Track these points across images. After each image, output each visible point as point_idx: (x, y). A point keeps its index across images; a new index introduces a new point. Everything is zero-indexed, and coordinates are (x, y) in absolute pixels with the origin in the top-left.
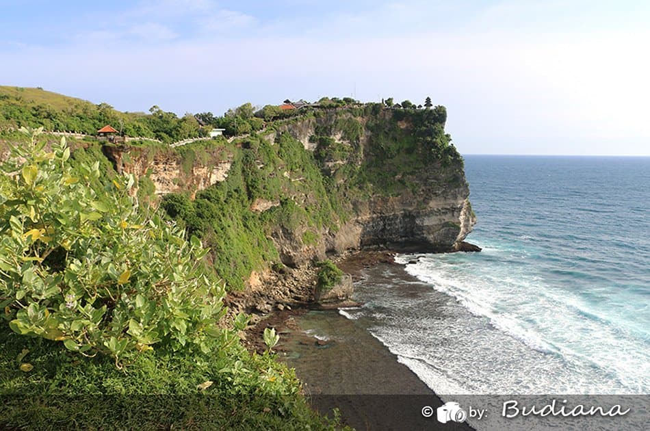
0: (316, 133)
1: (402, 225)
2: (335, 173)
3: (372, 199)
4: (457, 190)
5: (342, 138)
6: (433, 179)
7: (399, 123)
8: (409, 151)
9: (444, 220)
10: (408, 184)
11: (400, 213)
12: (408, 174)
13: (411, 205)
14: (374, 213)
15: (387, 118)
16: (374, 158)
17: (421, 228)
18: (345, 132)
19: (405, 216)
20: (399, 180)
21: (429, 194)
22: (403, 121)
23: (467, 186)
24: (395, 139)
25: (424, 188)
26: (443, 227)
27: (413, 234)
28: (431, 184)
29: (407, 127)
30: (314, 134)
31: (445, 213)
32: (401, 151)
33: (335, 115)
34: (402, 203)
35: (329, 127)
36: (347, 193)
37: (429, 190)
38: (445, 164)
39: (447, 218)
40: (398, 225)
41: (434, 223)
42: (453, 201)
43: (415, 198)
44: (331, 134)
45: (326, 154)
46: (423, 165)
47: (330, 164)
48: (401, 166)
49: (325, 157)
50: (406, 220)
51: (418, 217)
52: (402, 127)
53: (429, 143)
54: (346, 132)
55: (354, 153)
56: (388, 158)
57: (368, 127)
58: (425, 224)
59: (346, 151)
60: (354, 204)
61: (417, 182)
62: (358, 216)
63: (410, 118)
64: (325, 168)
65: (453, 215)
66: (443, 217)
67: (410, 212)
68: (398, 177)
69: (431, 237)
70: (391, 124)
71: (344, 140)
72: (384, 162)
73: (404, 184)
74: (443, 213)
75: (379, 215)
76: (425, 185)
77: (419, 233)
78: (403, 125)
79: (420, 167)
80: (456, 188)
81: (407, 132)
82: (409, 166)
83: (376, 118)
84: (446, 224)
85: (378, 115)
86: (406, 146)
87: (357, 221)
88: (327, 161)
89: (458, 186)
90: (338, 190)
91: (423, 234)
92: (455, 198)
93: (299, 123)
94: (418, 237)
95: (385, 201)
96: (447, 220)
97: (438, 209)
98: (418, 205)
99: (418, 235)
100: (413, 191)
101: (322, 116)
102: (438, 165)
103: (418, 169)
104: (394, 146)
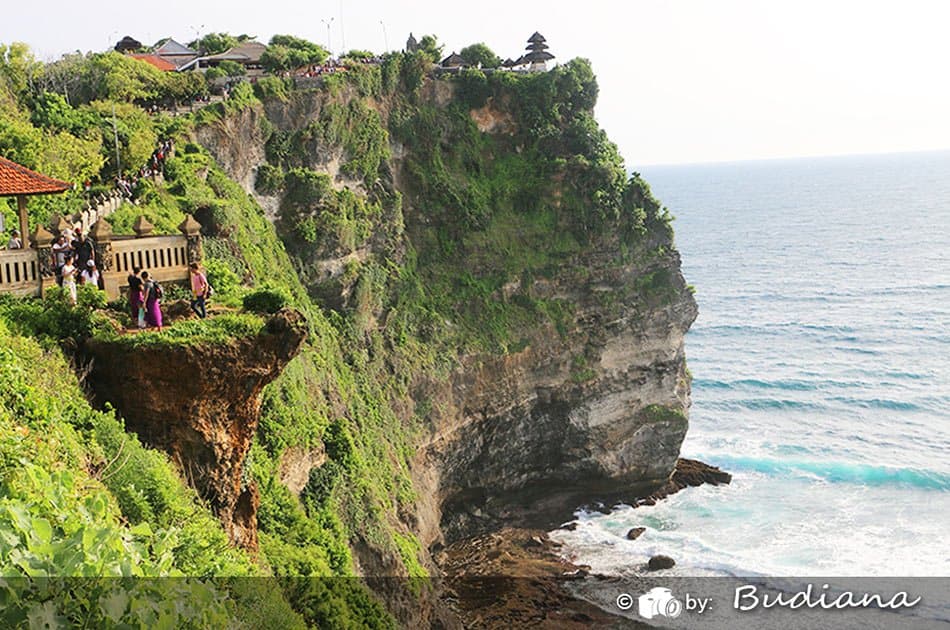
0: (271, 157)
1: (527, 438)
2: (354, 295)
3: (460, 370)
4: (668, 308)
5: (342, 169)
6: (605, 283)
7: (475, 116)
8: (525, 203)
9: (639, 400)
10: (541, 307)
11: (526, 401)
12: (537, 274)
13: (556, 373)
14: (468, 412)
15: (440, 99)
16: (431, 233)
17: (581, 438)
18: (350, 150)
19: (540, 407)
20: (514, 298)
21: (598, 331)
22: (486, 109)
23: (689, 293)
24: (472, 167)
25: (581, 313)
26: (638, 424)
27: (559, 458)
28: (601, 300)
29: (498, 127)
30: (267, 164)
31: (639, 383)
32: (500, 204)
33: (320, 95)
34: (533, 370)
35: (309, 134)
36: (394, 361)
37: (597, 317)
38: (629, 234)
39: (645, 396)
40: (520, 440)
41: (613, 416)
42: (657, 344)
43: (566, 347)
44: (316, 159)
45: (319, 233)
46: (572, 244)
47: (334, 266)
48: (511, 253)
49: (318, 244)
50: (542, 420)
51: (576, 404)
52: (483, 128)
53: (583, 172)
54: (352, 152)
55: (384, 221)
56: (474, 229)
57: (397, 133)
58: (590, 425)
59: (362, 215)
60: (418, 396)
61: (564, 298)
62: (433, 430)
63: (506, 99)
64: (318, 280)
65: (660, 385)
66: (636, 394)
67: (555, 394)
68: (512, 286)
69: (609, 461)
70: (455, 118)
71: (351, 178)
72: (466, 242)
73: (529, 307)
74: (634, 381)
75: (480, 416)
76: (586, 304)
77: (577, 452)
78: (485, 122)
79: (566, 249)
80: (665, 303)
81: (501, 142)
82: (536, 249)
83: (412, 101)
84: (646, 415)
85: (416, 91)
86: (511, 187)
87: (431, 450)
88: (325, 257)
89: (670, 299)
90: (371, 355)
91: (590, 453)
92: (664, 332)
93: (229, 124)
94: (573, 466)
95: (495, 369)
96: (645, 403)
97: (620, 372)
98: (573, 366)
99: (574, 458)
100: (558, 327)
101: (281, 95)
102: (611, 239)
103: (563, 256)
104: (479, 190)
